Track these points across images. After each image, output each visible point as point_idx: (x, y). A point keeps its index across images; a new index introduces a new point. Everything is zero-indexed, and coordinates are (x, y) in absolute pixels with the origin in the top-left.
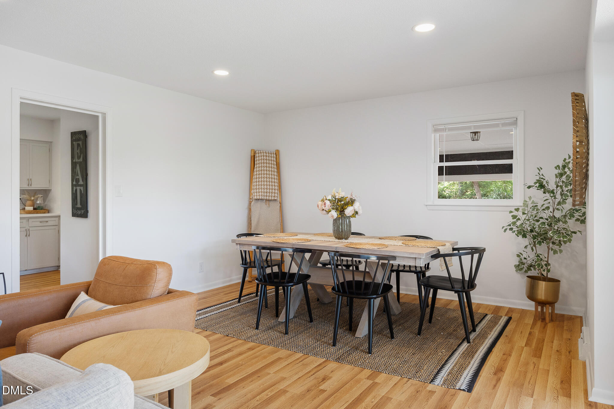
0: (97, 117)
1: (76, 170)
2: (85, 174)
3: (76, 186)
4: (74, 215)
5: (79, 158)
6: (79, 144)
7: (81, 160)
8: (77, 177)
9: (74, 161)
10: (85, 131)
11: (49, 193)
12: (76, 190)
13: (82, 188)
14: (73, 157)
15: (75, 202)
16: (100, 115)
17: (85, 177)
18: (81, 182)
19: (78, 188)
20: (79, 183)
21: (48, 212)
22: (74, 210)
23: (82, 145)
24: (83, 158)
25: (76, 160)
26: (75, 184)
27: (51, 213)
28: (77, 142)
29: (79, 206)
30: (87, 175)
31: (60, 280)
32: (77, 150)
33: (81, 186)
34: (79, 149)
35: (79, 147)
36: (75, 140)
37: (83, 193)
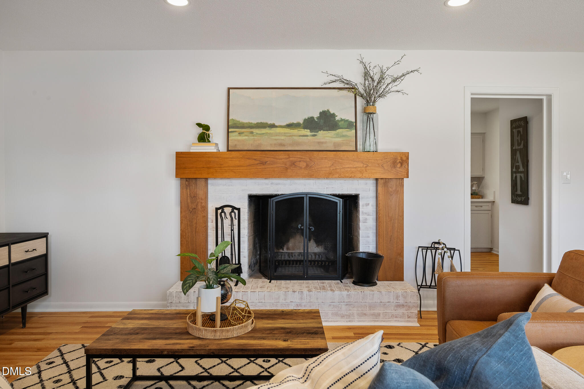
0: (541, 100)
1: (516, 157)
2: (526, 161)
3: (516, 173)
4: (514, 201)
5: (519, 144)
6: (519, 130)
7: (522, 146)
8: (517, 164)
9: (514, 148)
10: (526, 117)
11: (483, 180)
12: (516, 177)
13: (522, 175)
14: (512, 145)
15: (515, 189)
16: (544, 98)
17: (526, 163)
18: (521, 169)
19: (518, 175)
20: (519, 170)
21: (482, 198)
22: (513, 196)
23: (523, 132)
24: (524, 145)
25: (516, 147)
26: (514, 171)
27: (484, 198)
28: (517, 130)
29: (519, 192)
30: (528, 161)
31: (499, 262)
32: (518, 136)
33: (521, 172)
34: (519, 136)
35: (519, 134)
36: (515, 128)
37: (523, 180)
